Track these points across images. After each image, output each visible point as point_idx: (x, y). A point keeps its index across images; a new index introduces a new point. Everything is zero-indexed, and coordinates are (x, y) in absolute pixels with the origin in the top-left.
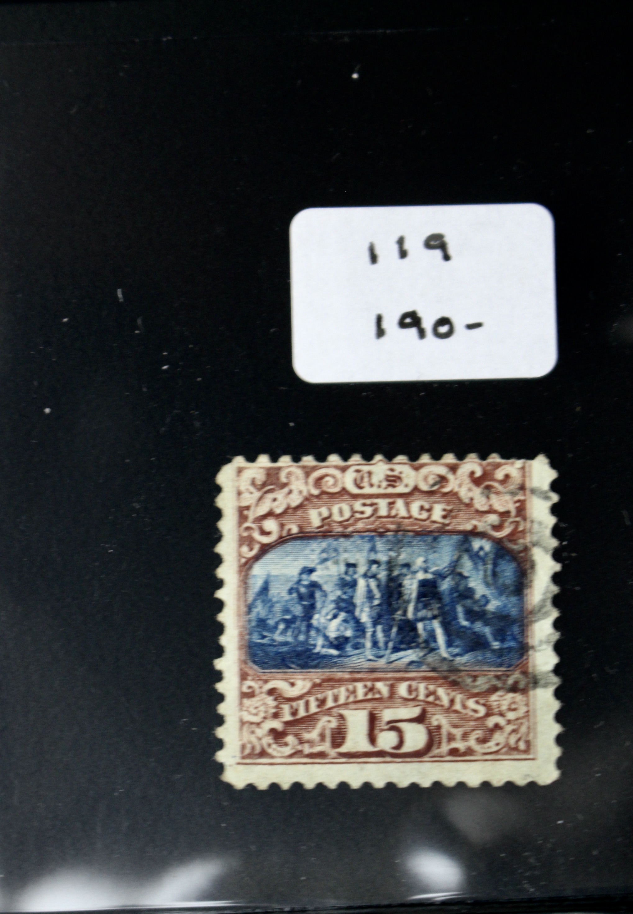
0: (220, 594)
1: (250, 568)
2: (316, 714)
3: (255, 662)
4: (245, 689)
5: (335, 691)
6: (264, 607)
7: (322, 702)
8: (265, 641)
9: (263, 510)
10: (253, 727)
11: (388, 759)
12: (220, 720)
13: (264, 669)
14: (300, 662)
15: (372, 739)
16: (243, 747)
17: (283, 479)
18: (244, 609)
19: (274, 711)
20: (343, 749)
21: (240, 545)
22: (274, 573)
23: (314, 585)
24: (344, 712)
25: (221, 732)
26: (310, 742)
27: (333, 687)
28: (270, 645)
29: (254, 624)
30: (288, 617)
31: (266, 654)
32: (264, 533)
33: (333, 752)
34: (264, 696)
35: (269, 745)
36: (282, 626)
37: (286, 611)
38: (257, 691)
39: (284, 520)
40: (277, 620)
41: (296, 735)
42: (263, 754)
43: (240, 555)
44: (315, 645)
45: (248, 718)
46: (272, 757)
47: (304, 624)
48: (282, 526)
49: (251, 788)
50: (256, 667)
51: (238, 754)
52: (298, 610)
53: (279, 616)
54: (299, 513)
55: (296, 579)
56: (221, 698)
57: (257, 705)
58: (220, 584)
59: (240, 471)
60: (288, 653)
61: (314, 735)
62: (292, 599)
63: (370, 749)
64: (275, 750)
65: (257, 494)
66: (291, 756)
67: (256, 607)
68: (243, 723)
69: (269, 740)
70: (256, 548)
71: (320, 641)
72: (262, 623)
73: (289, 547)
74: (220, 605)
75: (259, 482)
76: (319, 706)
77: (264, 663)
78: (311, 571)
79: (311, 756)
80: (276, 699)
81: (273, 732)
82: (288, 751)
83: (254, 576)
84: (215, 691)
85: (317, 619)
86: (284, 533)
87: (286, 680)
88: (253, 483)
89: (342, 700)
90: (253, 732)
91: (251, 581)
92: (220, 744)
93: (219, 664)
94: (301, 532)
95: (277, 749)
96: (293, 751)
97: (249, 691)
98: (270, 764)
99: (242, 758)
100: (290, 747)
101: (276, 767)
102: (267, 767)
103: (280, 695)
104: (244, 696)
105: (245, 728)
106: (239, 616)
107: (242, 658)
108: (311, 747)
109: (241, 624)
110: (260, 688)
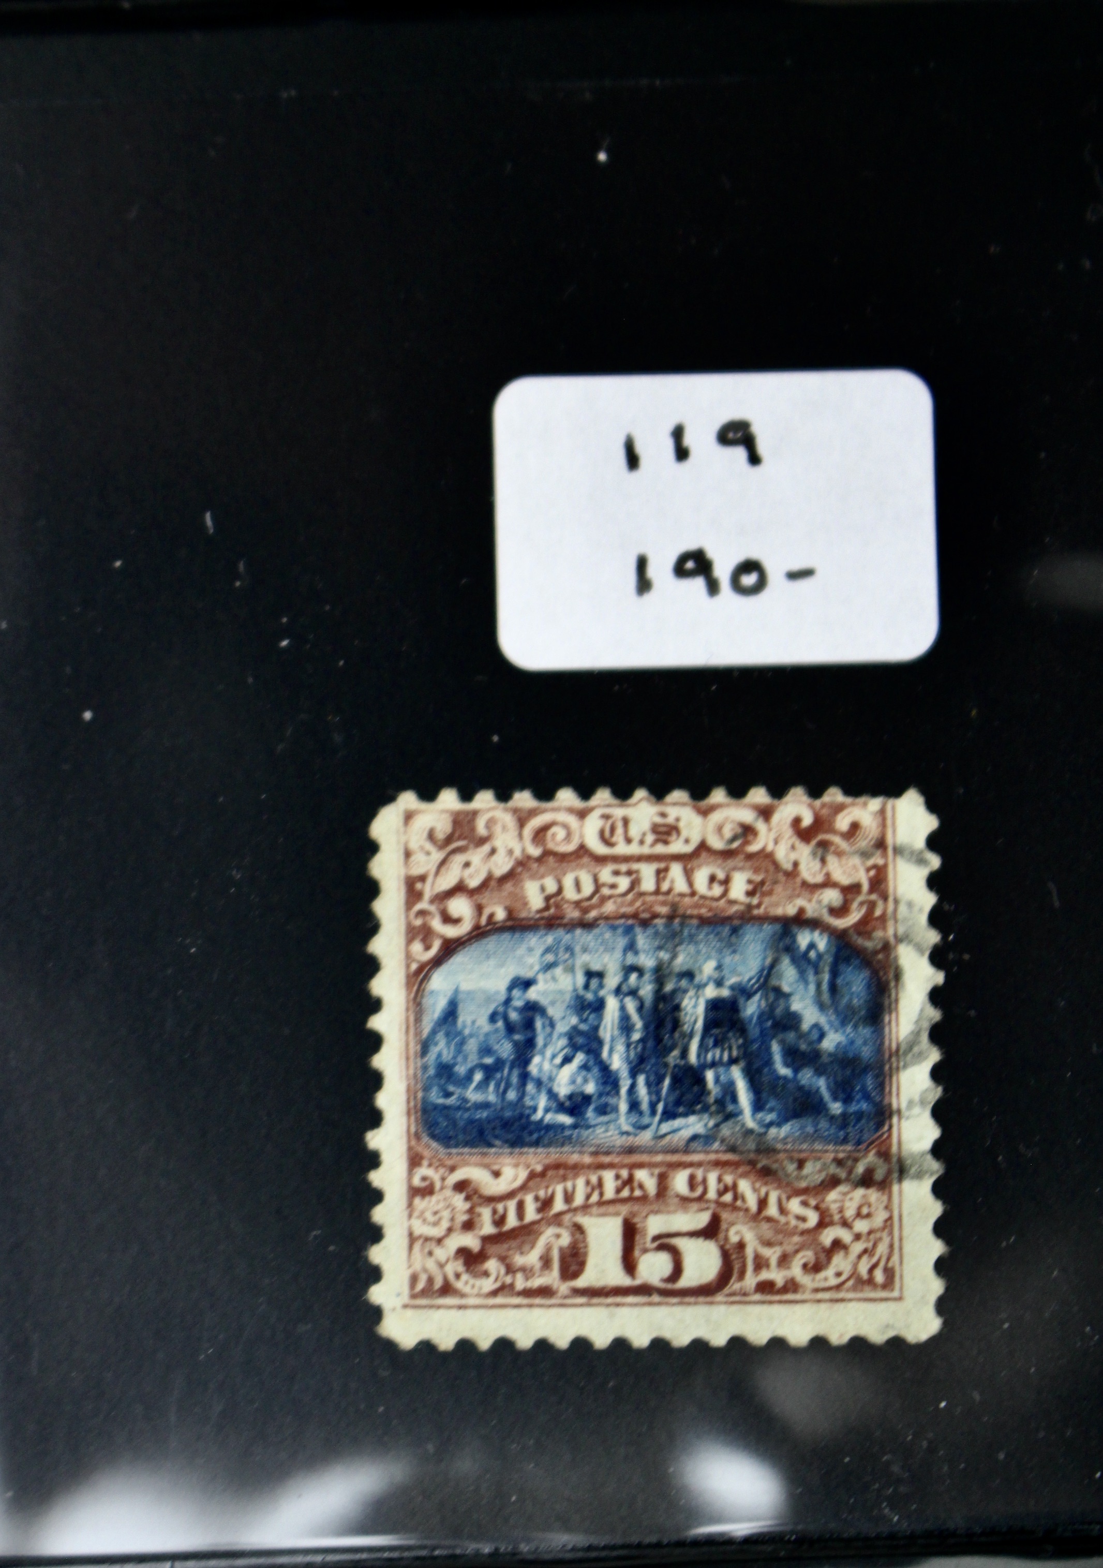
0: (377, 1022)
1: (427, 978)
2: (533, 1223)
3: (433, 1136)
4: (416, 1182)
5: (569, 1185)
6: (448, 1044)
7: (545, 1204)
8: (451, 1101)
9: (447, 881)
10: (432, 1245)
11: (656, 1298)
12: (376, 1234)
13: (447, 1146)
14: (509, 1136)
15: (629, 1265)
16: (414, 1279)
17: (481, 829)
18: (414, 1048)
19: (465, 1217)
20: (581, 1282)
21: (409, 941)
22: (465, 986)
23: (533, 1009)
24: (584, 1220)
25: (377, 1254)
26: (527, 1272)
27: (564, 1179)
28: (460, 1108)
29: (432, 1072)
30: (489, 1061)
31: (454, 1123)
32: (448, 919)
33: (564, 1288)
34: (448, 1192)
35: (458, 1276)
36: (478, 1077)
37: (486, 1050)
38: (438, 1185)
39: (484, 898)
40: (470, 1065)
41: (503, 1259)
42: (447, 1289)
43: (409, 957)
44: (535, 1109)
45: (421, 1229)
46: (463, 1295)
47: (516, 1072)
48: (479, 909)
49: (426, 1348)
50: (434, 1144)
51: (405, 1290)
52: (505, 1049)
53: (473, 1059)
54: (508, 887)
55: (502, 997)
56: (377, 1196)
57: (436, 1209)
58: (375, 1005)
59: (409, 817)
60: (488, 1120)
61: (532, 1258)
62: (497, 1031)
63: (626, 1281)
64: (465, 1283)
65: (437, 856)
66: (494, 1293)
67: (436, 1044)
68: (412, 1239)
69: (459, 1266)
70: (436, 946)
71: (543, 1102)
72: (445, 1071)
73: (491, 943)
74: (375, 1042)
75: (440, 835)
76: (540, 1210)
77: (450, 1137)
78: (527, 984)
79: (528, 1293)
80: (468, 1198)
81: (464, 1253)
82: (488, 1285)
83: (432, 992)
84: (368, 1185)
85: (538, 1065)
86: (484, 921)
87: (486, 1166)
88: (431, 836)
89: (579, 1200)
90: (430, 1254)
91: (427, 1001)
92: (375, 1274)
93: (375, 1140)
94: (510, 917)
95: (472, 1281)
96: (498, 1285)
97: (424, 1184)
98: (460, 1307)
99: (414, 1296)
100: (492, 1278)
101: (469, 1312)
102: (454, 1313)
103: (476, 1192)
104: (415, 1192)
105: (417, 1246)
106: (408, 1059)
107: (413, 1129)
108: (527, 1279)
109: (411, 1072)
110: (443, 1179)
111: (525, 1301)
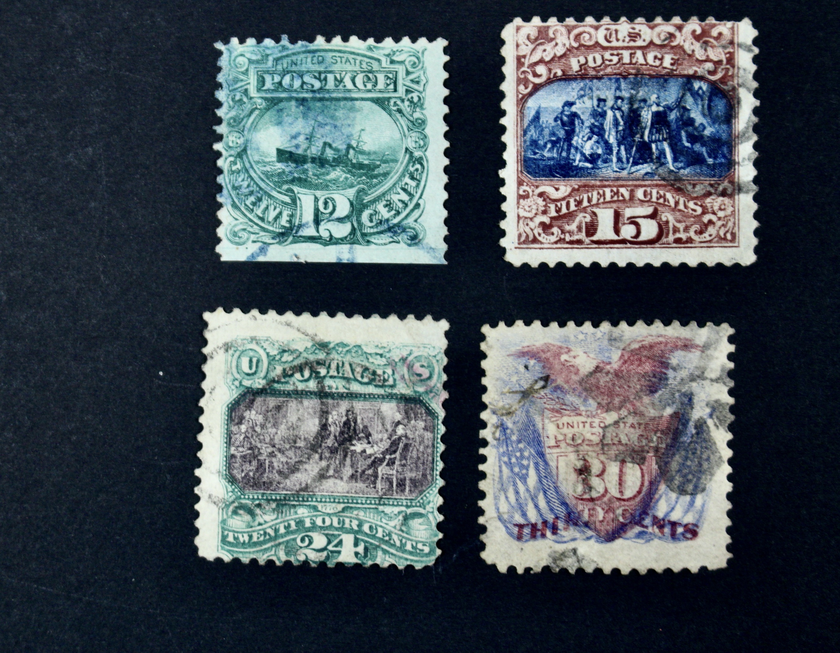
0: (503, 121)
1: (526, 101)
2: (574, 211)
3: (529, 172)
4: (521, 193)
5: (590, 194)
6: (535, 132)
7: (579, 203)
8: (537, 156)
9: (535, 58)
10: (528, 221)
11: (628, 245)
12: (503, 216)
13: (535, 177)
14: (563, 172)
15: (617, 231)
16: (520, 236)
17: (551, 35)
19: (543, 208)
21: (518, 85)
22: (543, 105)
23: (574, 115)
25: (503, 225)
26: (571, 233)
27: (588, 191)
28: (541, 160)
29: (528, 143)
30: (554, 139)
31: (539, 166)
33: (587, 240)
34: (536, 197)
35: (539, 234)
36: (549, 146)
37: (553, 134)
38: (531, 194)
39: (552, 66)
40: (545, 141)
41: (559, 227)
42: (535, 240)
43: (518, 91)
44: (574, 160)
45: (522, 213)
46: (542, 243)
47: (566, 144)
48: (550, 70)
49: (526, 266)
50: (529, 176)
51: (517, 241)
52: (561, 134)
53: (547, 138)
54: (563, 60)
55: (560, 111)
56: (504, 199)
57: (530, 204)
58: (503, 113)
59: (518, 29)
60: (554, 165)
61: (573, 227)
62: (558, 125)
63: (616, 238)
64: (543, 238)
65: (531, 46)
66: (556, 243)
67: (530, 131)
68: (519, 218)
69: (540, 230)
70: (531, 86)
71: (578, 157)
72: (534, 143)
73: (555, 86)
74: (503, 130)
75: (532, 37)
76: (576, 206)
77: (536, 173)
78: (570, 104)
79: (571, 242)
80: (544, 200)
81: (542, 225)
82: (553, 239)
83: (528, 108)
84: (499, 194)
85: (576, 141)
86: (552, 76)
87: (552, 186)
88: (528, 38)
89: (594, 201)
90: (527, 225)
91: (526, 112)
92: (503, 234)
93: (502, 173)
94: (564, 74)
95: (546, 237)
96: (558, 238)
97: (524, 194)
98: (540, 249)
99: (519, 244)
100: (555, 236)
101: (545, 250)
102: (538, 250)
103: (548, 197)
104: (520, 197)
105: (521, 222)
106: (517, 137)
107: (520, 169)
108: (571, 236)
109: (519, 143)
110: (533, 191)
111: (570, 246)
